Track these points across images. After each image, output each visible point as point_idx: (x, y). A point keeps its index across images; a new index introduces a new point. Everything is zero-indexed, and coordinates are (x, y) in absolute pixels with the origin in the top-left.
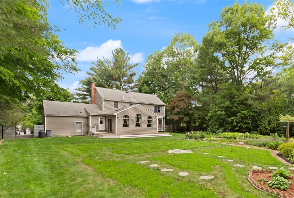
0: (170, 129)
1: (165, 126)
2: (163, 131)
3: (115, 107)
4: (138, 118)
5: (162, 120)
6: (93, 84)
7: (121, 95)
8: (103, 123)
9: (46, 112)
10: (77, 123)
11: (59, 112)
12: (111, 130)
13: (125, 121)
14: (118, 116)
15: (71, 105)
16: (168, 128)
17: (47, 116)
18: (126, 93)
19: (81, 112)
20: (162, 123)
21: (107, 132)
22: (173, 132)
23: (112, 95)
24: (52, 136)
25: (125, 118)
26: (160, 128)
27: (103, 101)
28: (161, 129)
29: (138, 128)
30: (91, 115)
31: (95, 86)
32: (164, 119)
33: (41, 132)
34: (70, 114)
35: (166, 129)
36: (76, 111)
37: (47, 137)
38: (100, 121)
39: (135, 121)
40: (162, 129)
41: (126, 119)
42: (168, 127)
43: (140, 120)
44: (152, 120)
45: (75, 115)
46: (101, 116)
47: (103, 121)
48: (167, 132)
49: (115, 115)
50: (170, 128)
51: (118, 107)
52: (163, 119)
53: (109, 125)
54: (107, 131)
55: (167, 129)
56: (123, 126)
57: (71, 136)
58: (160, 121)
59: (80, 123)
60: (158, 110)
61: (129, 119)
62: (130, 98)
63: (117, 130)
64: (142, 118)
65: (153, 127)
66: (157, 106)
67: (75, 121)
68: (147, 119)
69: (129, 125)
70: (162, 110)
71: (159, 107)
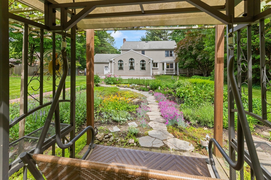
1: (179, 70)
2: (176, 75)
4: (132, 62)
5: (173, 64)
14: (114, 61)
39: (129, 65)
40: (173, 73)
42: (183, 71)
43: (133, 64)
44: (145, 64)
45: (104, 61)
55: (181, 72)
58: (172, 65)
59: (107, 67)
60: (170, 54)
61: (123, 63)
62: (144, 46)
63: (114, 72)
64: (135, 61)
65: (146, 70)
66: (169, 51)
67: (104, 66)
68: (140, 63)
69: (124, 68)
70: (174, 54)
71: (172, 51)
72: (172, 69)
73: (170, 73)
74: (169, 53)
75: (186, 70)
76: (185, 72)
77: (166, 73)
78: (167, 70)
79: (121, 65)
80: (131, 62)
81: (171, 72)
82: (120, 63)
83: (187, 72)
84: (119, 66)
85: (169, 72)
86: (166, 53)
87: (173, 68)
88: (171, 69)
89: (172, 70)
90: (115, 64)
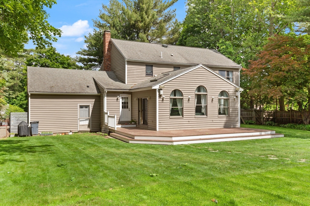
0: (251, 118)
3: (147, 75)
6: (107, 34)
7: (157, 51)
8: (127, 108)
9: (31, 87)
10: (81, 107)
11: (52, 87)
12: (145, 122)
13: (174, 102)
14: (161, 92)
15: (71, 73)
16: (246, 116)
17: (31, 94)
18: (163, 48)
19: (88, 85)
21: (135, 126)
22: (256, 124)
23: (140, 51)
24: (40, 133)
25: (175, 95)
27: (126, 63)
30: (106, 91)
31: (110, 37)
33: (21, 127)
34: (70, 91)
36: (80, 84)
37: (31, 135)
38: (123, 103)
39: (194, 103)
41: (176, 99)
43: (203, 101)
45: (78, 91)
46: (124, 93)
47: (127, 103)
48: (247, 124)
49: (155, 90)
50: (250, 116)
51: (152, 75)
53: (139, 111)
54: (135, 124)
56: (171, 115)
57: (71, 133)
59: (87, 107)
61: (183, 99)
62: (172, 56)
63: (160, 122)
64: (208, 94)
65: (230, 116)
66: (225, 71)
67: (78, 104)
68: (217, 98)
69: (184, 110)
70: (234, 78)
71: (229, 72)
74: (225, 75)
75: (251, 112)
80: (198, 95)
83: (252, 115)
84: (171, 107)
90: (163, 100)
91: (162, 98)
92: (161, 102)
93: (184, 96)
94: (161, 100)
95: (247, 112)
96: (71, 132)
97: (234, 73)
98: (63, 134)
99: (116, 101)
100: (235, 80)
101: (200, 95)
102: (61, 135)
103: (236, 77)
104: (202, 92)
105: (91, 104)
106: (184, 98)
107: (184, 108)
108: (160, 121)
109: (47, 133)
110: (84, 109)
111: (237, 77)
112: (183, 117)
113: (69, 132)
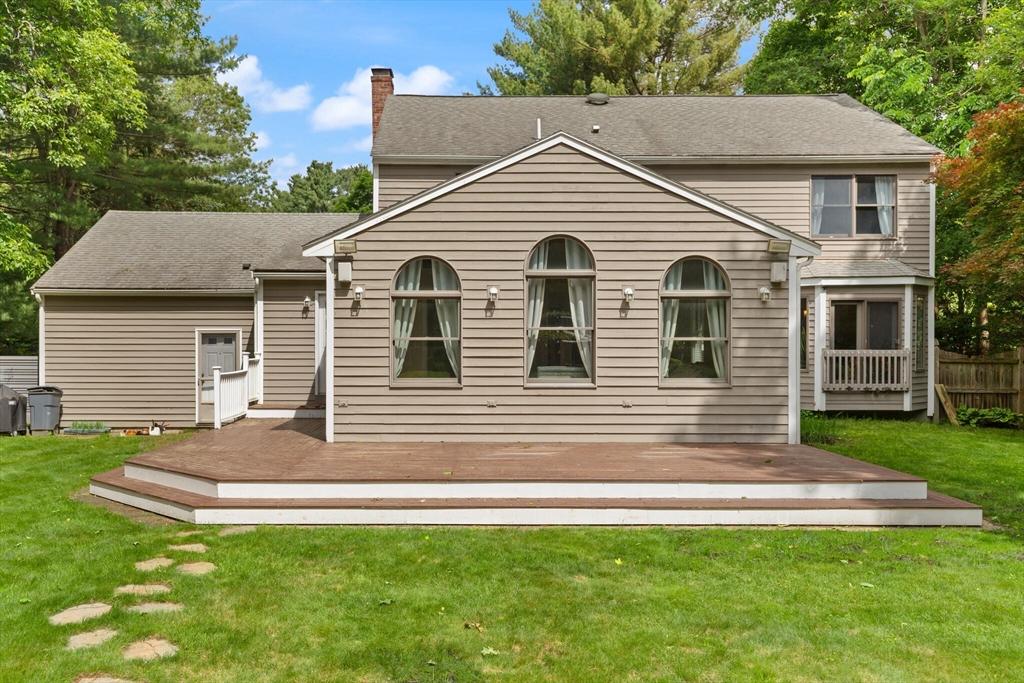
1: (942, 363)
2: (916, 415)
4: (564, 280)
5: (894, 306)
10: (209, 339)
11: (122, 271)
13: (424, 317)
14: (346, 272)
16: (975, 388)
18: (586, 106)
20: (899, 334)
25: (427, 284)
26: (873, 387)
27: (377, 171)
28: (888, 392)
29: (556, 381)
30: (256, 278)
32: (920, 290)
34: (171, 284)
35: (955, 397)
37: (30, 432)
39: (528, 318)
40: (901, 392)
42: (981, 378)
43: (577, 311)
44: (723, 302)
49: (319, 261)
50: (1002, 388)
52: (908, 294)
55: (959, 388)
56: (408, 372)
57: (156, 432)
58: (885, 312)
59: (229, 338)
60: (854, 212)
61: (459, 299)
62: (596, 131)
63: (343, 406)
64: (599, 276)
65: (735, 382)
66: (850, 177)
67: (197, 329)
68: (654, 295)
69: (464, 353)
70: (900, 209)
71: (873, 182)
72: (890, 353)
73: (867, 392)
74: (848, 199)
75: (1002, 370)
76: (996, 379)
77: (827, 392)
78: (836, 369)
79: (427, 316)
80: (550, 281)
81: (882, 386)
82: (413, 291)
83: (1010, 383)
84: (404, 336)
85: (855, 387)
86: (820, 200)
87: (897, 347)
88: (871, 353)
89: (890, 370)
90: (356, 306)
91: (350, 295)
92: (347, 314)
93: (464, 285)
94: (349, 304)
95: (982, 369)
96: (156, 425)
97: (900, 183)
98: (132, 434)
99: (300, 315)
100: (907, 216)
101: (563, 281)
102: (122, 434)
103: (910, 202)
104: (572, 267)
105: (241, 329)
106: (465, 295)
107: (464, 343)
108: (343, 400)
109: (86, 427)
110: (220, 346)
111: (922, 202)
112: (459, 386)
113: (150, 425)
